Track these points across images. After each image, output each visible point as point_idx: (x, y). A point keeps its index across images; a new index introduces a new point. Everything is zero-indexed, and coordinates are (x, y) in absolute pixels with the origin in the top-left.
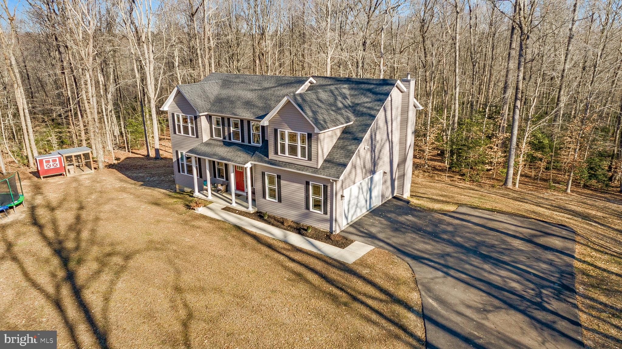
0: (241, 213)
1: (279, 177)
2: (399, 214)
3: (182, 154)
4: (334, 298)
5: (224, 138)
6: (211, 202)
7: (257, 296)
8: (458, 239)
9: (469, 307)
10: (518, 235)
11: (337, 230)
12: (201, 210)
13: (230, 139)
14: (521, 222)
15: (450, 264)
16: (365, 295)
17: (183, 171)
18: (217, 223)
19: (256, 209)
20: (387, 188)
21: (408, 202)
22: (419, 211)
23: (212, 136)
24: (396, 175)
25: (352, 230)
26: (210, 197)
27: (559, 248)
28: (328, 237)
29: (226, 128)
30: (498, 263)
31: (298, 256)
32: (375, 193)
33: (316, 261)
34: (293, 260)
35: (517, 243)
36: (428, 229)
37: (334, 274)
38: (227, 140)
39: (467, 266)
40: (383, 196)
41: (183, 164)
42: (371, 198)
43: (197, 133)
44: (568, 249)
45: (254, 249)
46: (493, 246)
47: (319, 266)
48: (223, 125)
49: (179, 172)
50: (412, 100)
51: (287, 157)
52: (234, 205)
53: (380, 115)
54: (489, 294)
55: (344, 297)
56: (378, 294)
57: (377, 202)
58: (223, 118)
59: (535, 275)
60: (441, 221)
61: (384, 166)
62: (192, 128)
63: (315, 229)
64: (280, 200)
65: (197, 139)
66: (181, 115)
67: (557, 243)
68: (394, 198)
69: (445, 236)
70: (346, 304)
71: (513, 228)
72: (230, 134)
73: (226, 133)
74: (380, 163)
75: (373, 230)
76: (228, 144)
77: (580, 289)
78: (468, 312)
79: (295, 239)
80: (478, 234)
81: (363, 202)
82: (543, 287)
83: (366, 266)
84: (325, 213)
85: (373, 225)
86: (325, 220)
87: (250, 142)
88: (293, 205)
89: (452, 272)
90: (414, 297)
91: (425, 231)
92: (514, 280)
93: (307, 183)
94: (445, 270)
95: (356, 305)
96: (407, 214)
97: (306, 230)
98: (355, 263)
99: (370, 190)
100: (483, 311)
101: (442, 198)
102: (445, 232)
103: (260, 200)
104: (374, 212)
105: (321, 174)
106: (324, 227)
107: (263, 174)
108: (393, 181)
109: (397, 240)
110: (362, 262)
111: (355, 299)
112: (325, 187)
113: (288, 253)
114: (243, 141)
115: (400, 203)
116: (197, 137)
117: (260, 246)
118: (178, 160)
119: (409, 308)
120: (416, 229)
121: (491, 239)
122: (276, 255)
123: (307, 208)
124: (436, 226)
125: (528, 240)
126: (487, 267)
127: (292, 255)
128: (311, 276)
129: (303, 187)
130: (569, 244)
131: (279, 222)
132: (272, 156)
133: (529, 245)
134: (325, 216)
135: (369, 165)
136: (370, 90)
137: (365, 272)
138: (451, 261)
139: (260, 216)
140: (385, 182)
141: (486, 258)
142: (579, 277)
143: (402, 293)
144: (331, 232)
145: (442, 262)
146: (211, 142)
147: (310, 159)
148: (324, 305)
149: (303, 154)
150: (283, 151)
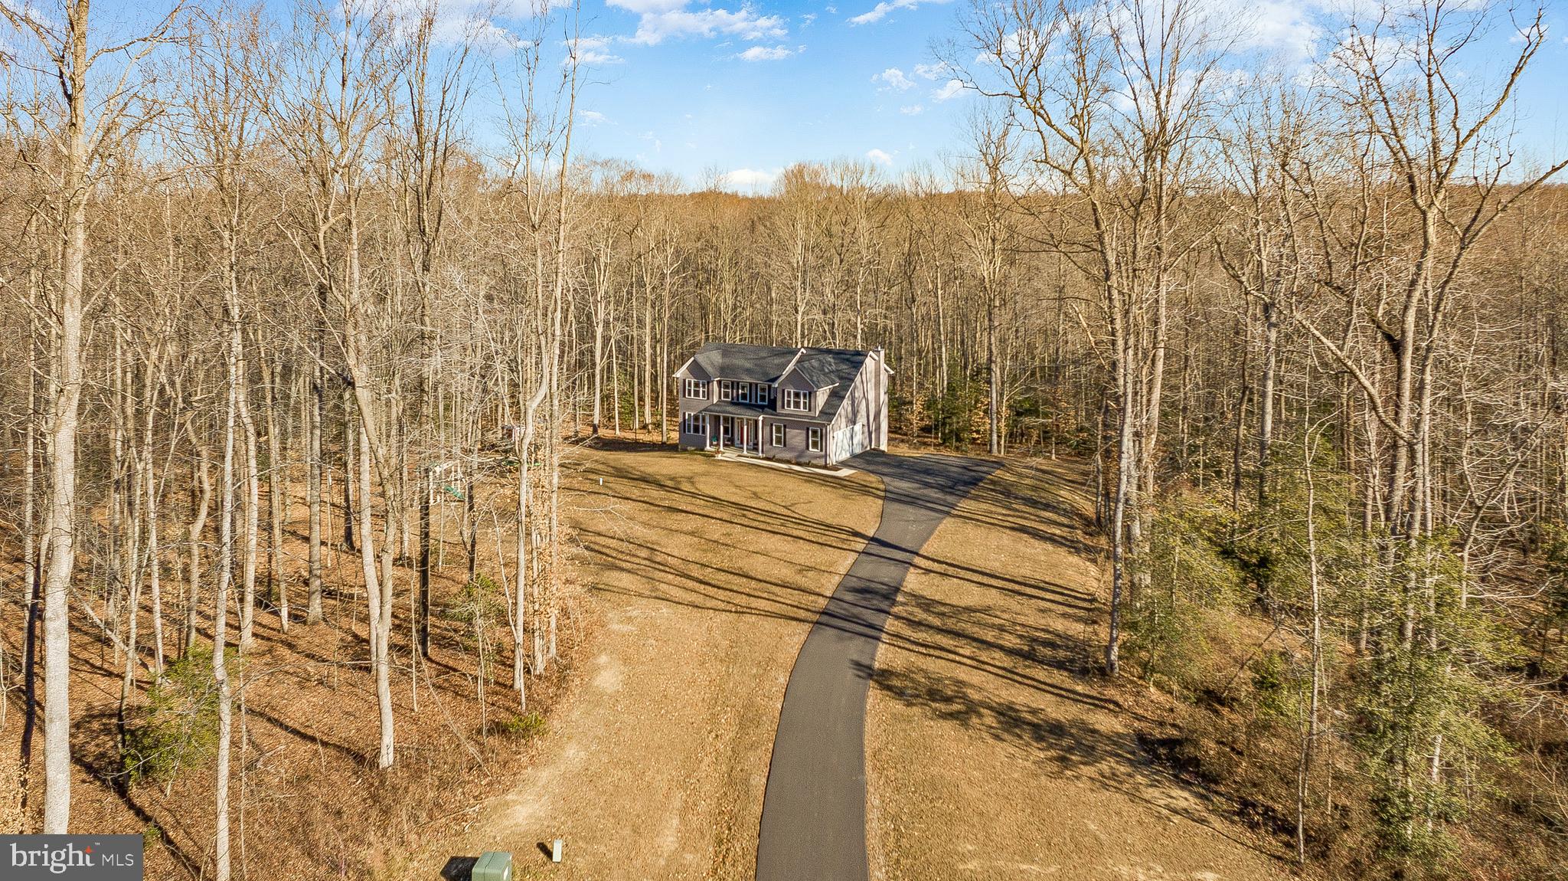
0: (753, 458)
1: (785, 427)
3: (689, 414)
4: (836, 487)
5: (733, 398)
6: (724, 452)
8: (915, 468)
9: (912, 488)
11: (830, 463)
12: (720, 458)
13: (738, 399)
17: (690, 431)
18: (739, 463)
19: (765, 455)
20: (866, 439)
21: (885, 452)
22: (894, 456)
23: (720, 396)
24: (872, 426)
25: (841, 464)
26: (722, 450)
27: (984, 471)
28: (824, 467)
29: (735, 391)
30: (936, 475)
31: (804, 475)
32: (855, 441)
33: (820, 476)
35: (954, 469)
36: (896, 464)
37: (833, 480)
38: (735, 400)
39: (914, 476)
40: (862, 445)
41: (689, 425)
42: (853, 444)
43: (708, 395)
44: (989, 471)
45: (774, 474)
46: (938, 470)
48: (732, 388)
49: (685, 431)
50: (883, 365)
51: (792, 410)
52: (747, 454)
53: (858, 379)
54: (925, 485)
55: (839, 487)
56: (860, 486)
57: (858, 450)
58: (733, 383)
59: (956, 479)
61: (862, 419)
63: (813, 463)
64: (785, 444)
65: (707, 401)
66: (692, 381)
68: (872, 448)
69: (904, 466)
72: (738, 395)
73: (735, 395)
74: (859, 415)
76: (736, 404)
77: (982, 484)
78: (909, 489)
81: (847, 448)
82: (959, 483)
83: (851, 477)
84: (822, 452)
85: (856, 462)
86: (820, 457)
87: (756, 400)
88: (794, 448)
89: (905, 479)
91: (891, 464)
92: (943, 481)
93: (808, 429)
94: (900, 478)
96: (880, 457)
97: (808, 464)
98: (843, 476)
99: (852, 438)
100: (918, 488)
102: (907, 464)
103: (768, 446)
104: (857, 456)
105: (819, 422)
106: (821, 462)
107: (772, 425)
108: (870, 432)
109: (871, 468)
110: (847, 476)
111: (848, 488)
112: (820, 431)
113: (798, 474)
114: (750, 399)
115: (876, 452)
116: (708, 398)
117: (777, 472)
118: (685, 420)
119: (877, 489)
120: (886, 464)
121: (938, 467)
122: (791, 475)
123: (807, 448)
124: (905, 462)
126: (929, 477)
128: (816, 481)
129: (804, 431)
130: (992, 470)
131: (785, 461)
132: (779, 410)
133: (964, 469)
135: (851, 417)
136: (848, 360)
137: (852, 480)
138: (905, 475)
139: (769, 458)
140: (863, 434)
142: (986, 481)
143: (873, 485)
145: (902, 476)
146: (720, 403)
147: (810, 410)
149: (805, 408)
150: (789, 406)
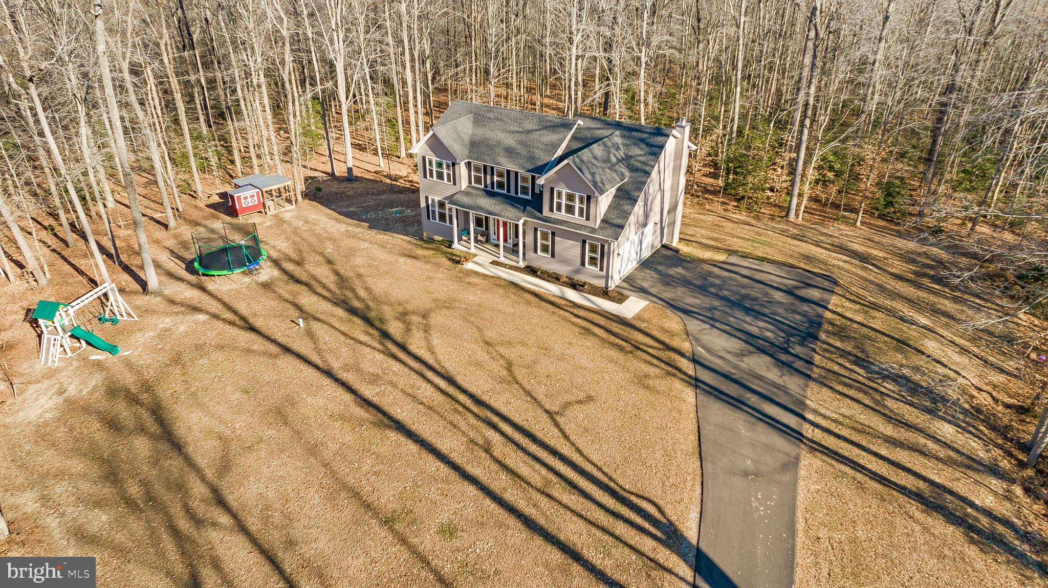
0: (511, 267)
1: (553, 234)
2: (671, 266)
3: (433, 200)
4: (621, 349)
5: (486, 186)
6: (475, 255)
7: (558, 348)
8: (726, 293)
9: (729, 352)
10: (781, 287)
11: (612, 286)
12: (469, 266)
13: (493, 188)
14: (788, 273)
15: (716, 317)
16: (646, 345)
17: (434, 218)
18: (492, 280)
19: (526, 264)
20: (656, 238)
21: (677, 251)
22: (689, 262)
23: (470, 182)
24: (666, 222)
25: (625, 285)
26: (473, 250)
27: (816, 299)
28: (604, 293)
29: (488, 177)
30: (758, 315)
31: (581, 313)
32: (644, 245)
33: (599, 317)
34: (578, 317)
35: (779, 296)
36: (698, 283)
37: (615, 327)
38: (489, 189)
39: (731, 319)
40: (652, 246)
41: (434, 212)
42: (641, 249)
43: (454, 180)
44: (824, 300)
45: (539, 307)
46: (756, 299)
47: (602, 321)
48: (485, 173)
49: (429, 218)
50: (687, 143)
51: (563, 215)
52: (502, 259)
53: (655, 171)
54: (747, 342)
55: (629, 348)
56: (656, 344)
57: (646, 254)
58: (485, 167)
59: (788, 325)
60: (710, 274)
61: (655, 217)
62: (449, 175)
63: (591, 285)
64: (553, 256)
65: (454, 186)
66: (434, 159)
67: (815, 294)
68: (663, 246)
69: (713, 290)
70: (631, 352)
71: (778, 279)
72: (492, 183)
73: (489, 182)
74: (652, 214)
75: (645, 285)
76: (490, 194)
77: (823, 336)
78: (728, 357)
79: (572, 295)
80: (744, 286)
81: (633, 255)
82: (792, 335)
83: (644, 321)
84: (601, 269)
85: (644, 279)
86: (600, 277)
87: (517, 193)
88: (565, 261)
89: (717, 325)
90: (686, 346)
91: (695, 285)
92: (769, 331)
93: (584, 242)
94: (712, 322)
95: (639, 353)
96: (677, 266)
97: (583, 286)
98: (633, 318)
99: (641, 242)
100: (741, 355)
101: (712, 243)
102: (713, 285)
103: (530, 254)
104: (645, 264)
105: (599, 235)
106: (601, 283)
107: (536, 230)
108: (662, 229)
109: (668, 294)
110: (638, 317)
111: (638, 348)
112: (603, 246)
113: (572, 310)
114: (509, 191)
115: (669, 253)
116: (455, 184)
117: (543, 303)
118: (428, 206)
119: (682, 354)
120: (686, 283)
121: (756, 291)
122: (562, 312)
123: (583, 264)
124: (705, 279)
125: (789, 292)
126: (748, 319)
127: (576, 311)
128: (597, 330)
129: (579, 244)
130: (826, 296)
131: (555, 278)
132: (546, 212)
133: (790, 297)
134: (601, 272)
135: (641, 219)
136: (642, 140)
137: (643, 326)
138: (717, 315)
139: (531, 270)
140: (655, 232)
141: (748, 311)
142: (826, 326)
143: (675, 343)
144: (607, 288)
145: (710, 315)
146: (470, 190)
147: (588, 219)
148: (614, 353)
149: (581, 214)
150: (559, 209)
